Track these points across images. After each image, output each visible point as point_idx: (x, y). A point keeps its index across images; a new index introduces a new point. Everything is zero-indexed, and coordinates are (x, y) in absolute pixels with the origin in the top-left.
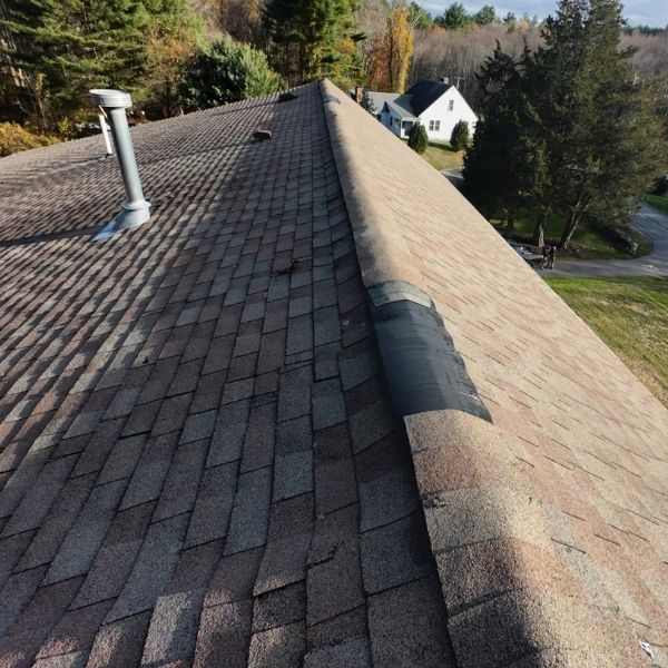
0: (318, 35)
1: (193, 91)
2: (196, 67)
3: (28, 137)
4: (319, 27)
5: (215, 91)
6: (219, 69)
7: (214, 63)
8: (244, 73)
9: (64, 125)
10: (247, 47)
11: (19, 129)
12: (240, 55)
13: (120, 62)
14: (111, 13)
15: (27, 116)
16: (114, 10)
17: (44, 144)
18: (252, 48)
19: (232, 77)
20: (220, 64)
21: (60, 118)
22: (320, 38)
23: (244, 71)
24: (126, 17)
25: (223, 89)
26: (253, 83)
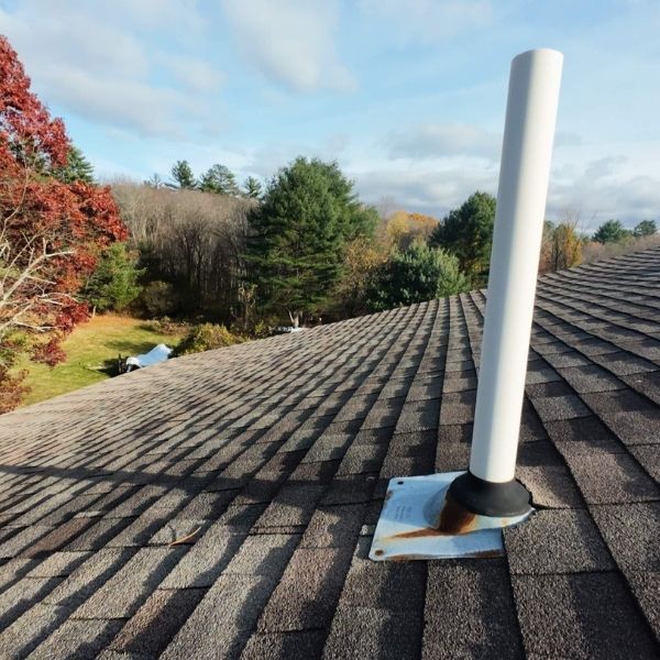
0: (479, 252)
1: (382, 294)
2: (387, 273)
3: (228, 336)
4: (481, 245)
5: (403, 293)
6: (411, 272)
7: (404, 268)
8: (437, 276)
9: (259, 328)
10: (440, 251)
11: (225, 330)
12: (431, 260)
13: (316, 278)
14: (317, 241)
15: (234, 319)
16: (320, 239)
17: (239, 342)
18: (444, 252)
19: (423, 278)
20: (412, 268)
21: (257, 323)
22: (482, 255)
23: (437, 273)
24: (328, 243)
25: (411, 292)
26: (446, 284)
